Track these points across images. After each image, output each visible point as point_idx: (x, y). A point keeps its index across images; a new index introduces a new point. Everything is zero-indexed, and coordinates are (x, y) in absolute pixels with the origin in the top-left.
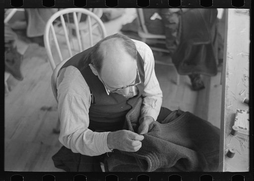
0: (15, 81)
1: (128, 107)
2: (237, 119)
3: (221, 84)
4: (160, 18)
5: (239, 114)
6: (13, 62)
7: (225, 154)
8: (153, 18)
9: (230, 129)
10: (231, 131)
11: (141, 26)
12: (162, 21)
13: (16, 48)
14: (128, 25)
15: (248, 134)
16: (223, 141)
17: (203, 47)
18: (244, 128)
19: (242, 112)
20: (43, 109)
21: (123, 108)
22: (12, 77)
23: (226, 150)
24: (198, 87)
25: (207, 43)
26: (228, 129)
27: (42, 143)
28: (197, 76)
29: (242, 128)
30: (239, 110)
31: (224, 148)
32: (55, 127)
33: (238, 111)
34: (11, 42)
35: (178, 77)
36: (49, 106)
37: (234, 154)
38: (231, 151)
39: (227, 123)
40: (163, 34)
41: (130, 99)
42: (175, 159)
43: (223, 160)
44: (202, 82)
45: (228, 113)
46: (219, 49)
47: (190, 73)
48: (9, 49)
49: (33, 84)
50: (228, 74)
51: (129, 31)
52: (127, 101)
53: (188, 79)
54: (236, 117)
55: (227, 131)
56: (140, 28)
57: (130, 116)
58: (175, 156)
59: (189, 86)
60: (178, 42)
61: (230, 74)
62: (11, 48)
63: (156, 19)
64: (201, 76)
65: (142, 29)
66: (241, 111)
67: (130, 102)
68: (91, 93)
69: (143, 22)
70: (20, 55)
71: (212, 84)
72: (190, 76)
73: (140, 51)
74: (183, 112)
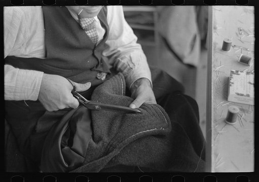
2: (233, 83)
5: (234, 76)
15: (252, 103)
18: (245, 95)
19: (239, 73)
29: (242, 95)
30: (234, 71)
33: (232, 72)
45: (217, 77)
50: (215, 28)
54: (231, 81)
61: (219, 28)
66: (237, 72)
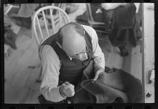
0: (12, 50)
1: (84, 67)
2: (152, 74)
3: (141, 52)
4: (101, 12)
6: (11, 38)
7: (145, 95)
8: (97, 12)
9: (148, 80)
10: (149, 81)
11: (90, 17)
12: (102, 14)
13: (12, 30)
14: (80, 16)
16: (144, 87)
17: (128, 30)
20: (30, 67)
21: (80, 67)
22: (10, 48)
23: (146, 93)
24: (125, 54)
25: (130, 28)
26: (147, 80)
27: (29, 88)
28: (124, 47)
30: (153, 68)
31: (145, 92)
32: (37, 78)
34: (10, 26)
35: (112, 48)
36: (33, 65)
37: (151, 95)
38: (150, 93)
39: (146, 76)
40: (103, 22)
41: (84, 61)
42: (114, 98)
43: (145, 99)
44: (127, 51)
45: (146, 70)
46: (137, 31)
47: (120, 46)
48: (9, 31)
49: (23, 52)
50: (145, 46)
51: (81, 20)
52: (83, 63)
53: (118, 49)
55: (147, 81)
56: (89, 18)
57: (86, 72)
58: (114, 96)
59: (119, 53)
60: (112, 27)
61: (147, 46)
62: (10, 30)
63: (99, 13)
64: (126, 47)
65: (90, 19)
67: (84, 63)
68: (60, 60)
69: (91, 14)
70: (15, 35)
71: (133, 52)
72: (120, 48)
73: (89, 32)
74: (117, 69)
